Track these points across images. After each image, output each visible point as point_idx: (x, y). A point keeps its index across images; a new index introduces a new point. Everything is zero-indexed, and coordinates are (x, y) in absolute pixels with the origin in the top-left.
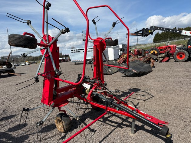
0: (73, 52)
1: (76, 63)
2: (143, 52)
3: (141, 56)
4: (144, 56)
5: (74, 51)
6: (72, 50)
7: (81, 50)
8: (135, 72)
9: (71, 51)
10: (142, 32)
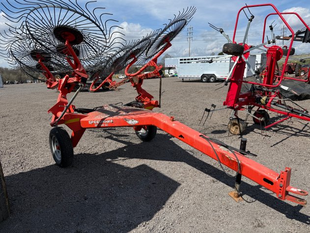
0: (182, 63)
1: (184, 80)
2: (297, 67)
3: (293, 75)
4: (298, 76)
5: (183, 61)
6: (181, 60)
7: (193, 59)
8: (296, 93)
9: (179, 61)
10: (303, 35)
